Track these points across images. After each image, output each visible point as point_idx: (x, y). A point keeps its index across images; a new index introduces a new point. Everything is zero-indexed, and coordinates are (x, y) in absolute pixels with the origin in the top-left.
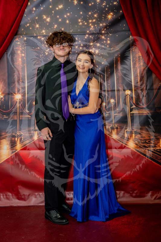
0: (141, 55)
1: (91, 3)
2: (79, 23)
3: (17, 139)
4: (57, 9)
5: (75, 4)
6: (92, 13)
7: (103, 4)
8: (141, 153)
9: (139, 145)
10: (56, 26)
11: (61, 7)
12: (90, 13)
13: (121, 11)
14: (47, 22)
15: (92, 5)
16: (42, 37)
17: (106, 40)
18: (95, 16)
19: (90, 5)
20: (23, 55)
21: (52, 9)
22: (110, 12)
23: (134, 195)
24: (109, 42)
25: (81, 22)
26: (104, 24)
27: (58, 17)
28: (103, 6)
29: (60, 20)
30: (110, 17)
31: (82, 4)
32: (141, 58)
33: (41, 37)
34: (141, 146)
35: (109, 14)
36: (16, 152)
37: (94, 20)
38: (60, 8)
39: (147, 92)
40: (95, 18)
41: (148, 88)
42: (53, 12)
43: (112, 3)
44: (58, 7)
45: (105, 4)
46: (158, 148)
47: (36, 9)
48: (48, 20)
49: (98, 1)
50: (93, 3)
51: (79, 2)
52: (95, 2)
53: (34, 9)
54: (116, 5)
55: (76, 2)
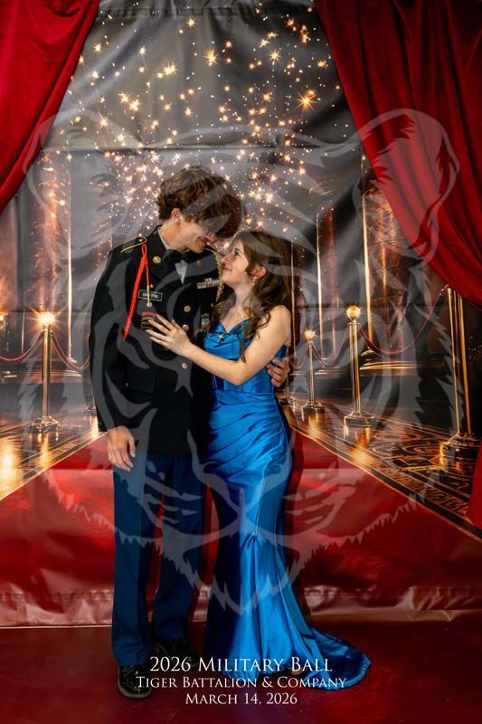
0: (390, 210)
1: (255, 63)
2: (222, 115)
3: (43, 437)
4: (160, 75)
5: (210, 64)
6: (256, 90)
7: (289, 67)
8: (387, 480)
9: (383, 458)
10: (155, 123)
11: (170, 70)
12: (251, 90)
13: (338, 87)
14: (132, 112)
15: (257, 67)
16: (116, 154)
17: (296, 167)
19: (252, 66)
20: (62, 203)
21: (145, 78)
22: (308, 89)
23: (366, 597)
24: (302, 171)
25: (226, 113)
26: (290, 122)
27: (162, 98)
28: (288, 70)
29: (167, 107)
30: (306, 101)
31: (229, 64)
32: (391, 216)
33: (113, 154)
34: (388, 462)
35: (304, 93)
36: (39, 473)
37: (263, 111)
38: (167, 74)
39: (407, 311)
40: (265, 104)
41: (408, 302)
42: (148, 84)
43: (314, 64)
44: (162, 71)
45: (293, 66)
46: (435, 468)
47: (101, 75)
48: (135, 106)
49: (275, 56)
50: (259, 63)
51: (221, 57)
52: (266, 59)
53: (95, 75)
54: (323, 68)
55: (211, 58)
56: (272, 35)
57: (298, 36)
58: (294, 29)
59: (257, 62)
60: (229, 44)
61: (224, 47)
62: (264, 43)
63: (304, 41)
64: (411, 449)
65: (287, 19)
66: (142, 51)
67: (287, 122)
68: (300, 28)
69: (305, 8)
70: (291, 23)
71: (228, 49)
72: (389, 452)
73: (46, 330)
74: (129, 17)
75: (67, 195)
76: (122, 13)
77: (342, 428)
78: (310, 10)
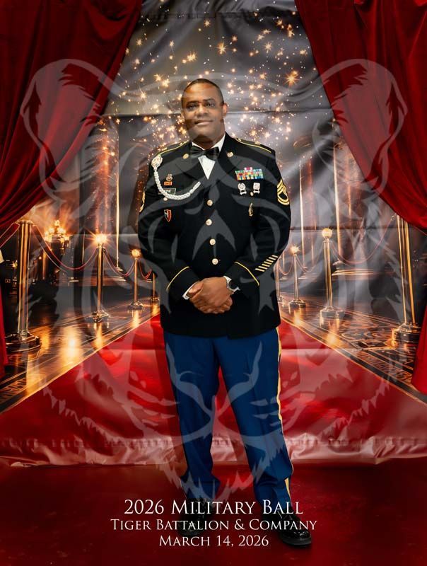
1: (254, 52)
2: (229, 89)
4: (184, 61)
5: (221, 53)
6: (254, 72)
7: (279, 54)
11: (192, 58)
13: (315, 69)
14: (163, 88)
15: (255, 55)
18: (262, 76)
19: (251, 54)
22: (293, 70)
24: (289, 130)
25: (233, 88)
27: (186, 77)
28: (278, 57)
30: (291, 79)
31: (234, 53)
35: (290, 73)
38: (190, 60)
40: (261, 81)
42: (176, 68)
43: (298, 51)
44: (186, 58)
45: (282, 53)
47: (141, 62)
48: (165, 83)
49: (268, 46)
50: (257, 52)
51: (229, 48)
52: (262, 49)
53: (137, 62)
54: (304, 55)
55: (222, 49)
56: (266, 31)
57: (285, 31)
58: (283, 27)
59: (255, 51)
60: (235, 39)
61: (231, 41)
63: (290, 36)
64: (370, 335)
65: (277, 20)
66: (172, 44)
67: (277, 94)
68: (287, 27)
69: (291, 12)
70: (280, 23)
71: (234, 42)
72: (354, 337)
73: (100, 247)
74: (162, 20)
75: (116, 149)
76: (157, 17)
77: (319, 318)
78: (294, 13)
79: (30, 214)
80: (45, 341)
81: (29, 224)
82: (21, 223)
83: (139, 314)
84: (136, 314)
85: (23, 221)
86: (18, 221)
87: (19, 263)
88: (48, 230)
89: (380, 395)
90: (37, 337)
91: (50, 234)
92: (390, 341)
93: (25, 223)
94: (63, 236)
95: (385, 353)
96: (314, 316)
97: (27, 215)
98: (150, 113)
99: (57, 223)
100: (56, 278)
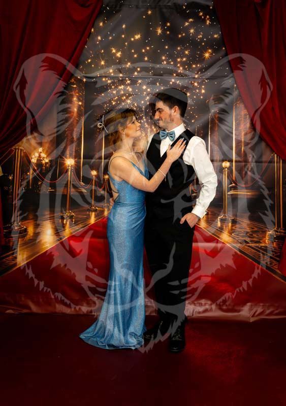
1: (182, 34)
2: (163, 61)
3: (66, 221)
4: (132, 39)
5: (158, 34)
6: (181, 49)
7: (199, 37)
10: (129, 64)
11: (138, 37)
12: (179, 48)
13: (224, 48)
14: (117, 58)
15: (182, 36)
17: (200, 89)
18: (187, 52)
19: (180, 36)
20: (80, 103)
21: (124, 40)
22: (208, 49)
24: (203, 91)
25: (166, 60)
27: (133, 51)
28: (198, 38)
29: (135, 56)
30: (207, 55)
31: (168, 35)
35: (206, 51)
37: (184, 59)
38: (136, 38)
40: (186, 56)
42: (126, 44)
43: (212, 36)
44: (134, 37)
45: (201, 36)
46: (263, 245)
47: (102, 38)
48: (119, 55)
50: (184, 35)
51: (164, 31)
52: (188, 33)
53: (99, 38)
54: (217, 38)
55: (159, 31)
56: (191, 20)
57: (204, 21)
58: (203, 17)
60: (168, 24)
61: (166, 25)
62: (187, 24)
63: (208, 24)
64: (252, 235)
65: (199, 12)
66: (124, 26)
67: (197, 66)
68: (205, 17)
69: (209, 7)
70: (201, 14)
71: (168, 27)
72: (240, 236)
73: (70, 167)
74: (118, 8)
75: (83, 100)
76: (114, 6)
77: (217, 222)
78: (211, 8)
79: (22, 143)
80: (31, 230)
81: (21, 150)
82: (16, 149)
83: (95, 215)
84: (93, 215)
85: (17, 147)
86: (14, 147)
87: (14, 177)
88: (34, 154)
89: (255, 278)
90: (25, 227)
91: (35, 157)
92: (265, 240)
93: (18, 149)
94: (45, 159)
95: (261, 248)
96: (214, 221)
97: (20, 143)
98: (107, 75)
99: (40, 150)
100: (39, 188)
